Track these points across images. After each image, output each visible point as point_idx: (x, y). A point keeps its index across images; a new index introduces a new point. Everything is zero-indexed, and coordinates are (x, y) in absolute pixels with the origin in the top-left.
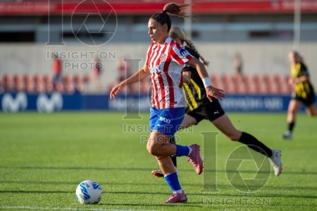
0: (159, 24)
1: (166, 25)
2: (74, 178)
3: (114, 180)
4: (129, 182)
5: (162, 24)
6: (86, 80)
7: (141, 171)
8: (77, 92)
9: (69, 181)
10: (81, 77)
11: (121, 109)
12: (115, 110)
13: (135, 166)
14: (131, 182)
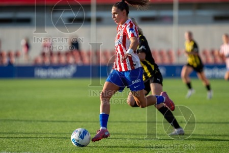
0: (119, 10)
1: (125, 11)
2: (8, 129)
3: (38, 130)
4: (49, 132)
5: (122, 10)
6: (17, 55)
7: (59, 123)
8: (10, 64)
9: (5, 131)
10: (13, 53)
11: (44, 77)
12: (39, 78)
13: (55, 119)
14: (51, 132)
